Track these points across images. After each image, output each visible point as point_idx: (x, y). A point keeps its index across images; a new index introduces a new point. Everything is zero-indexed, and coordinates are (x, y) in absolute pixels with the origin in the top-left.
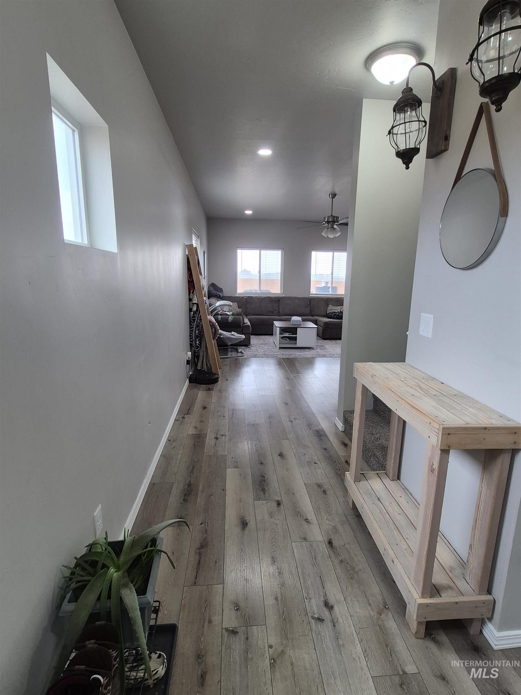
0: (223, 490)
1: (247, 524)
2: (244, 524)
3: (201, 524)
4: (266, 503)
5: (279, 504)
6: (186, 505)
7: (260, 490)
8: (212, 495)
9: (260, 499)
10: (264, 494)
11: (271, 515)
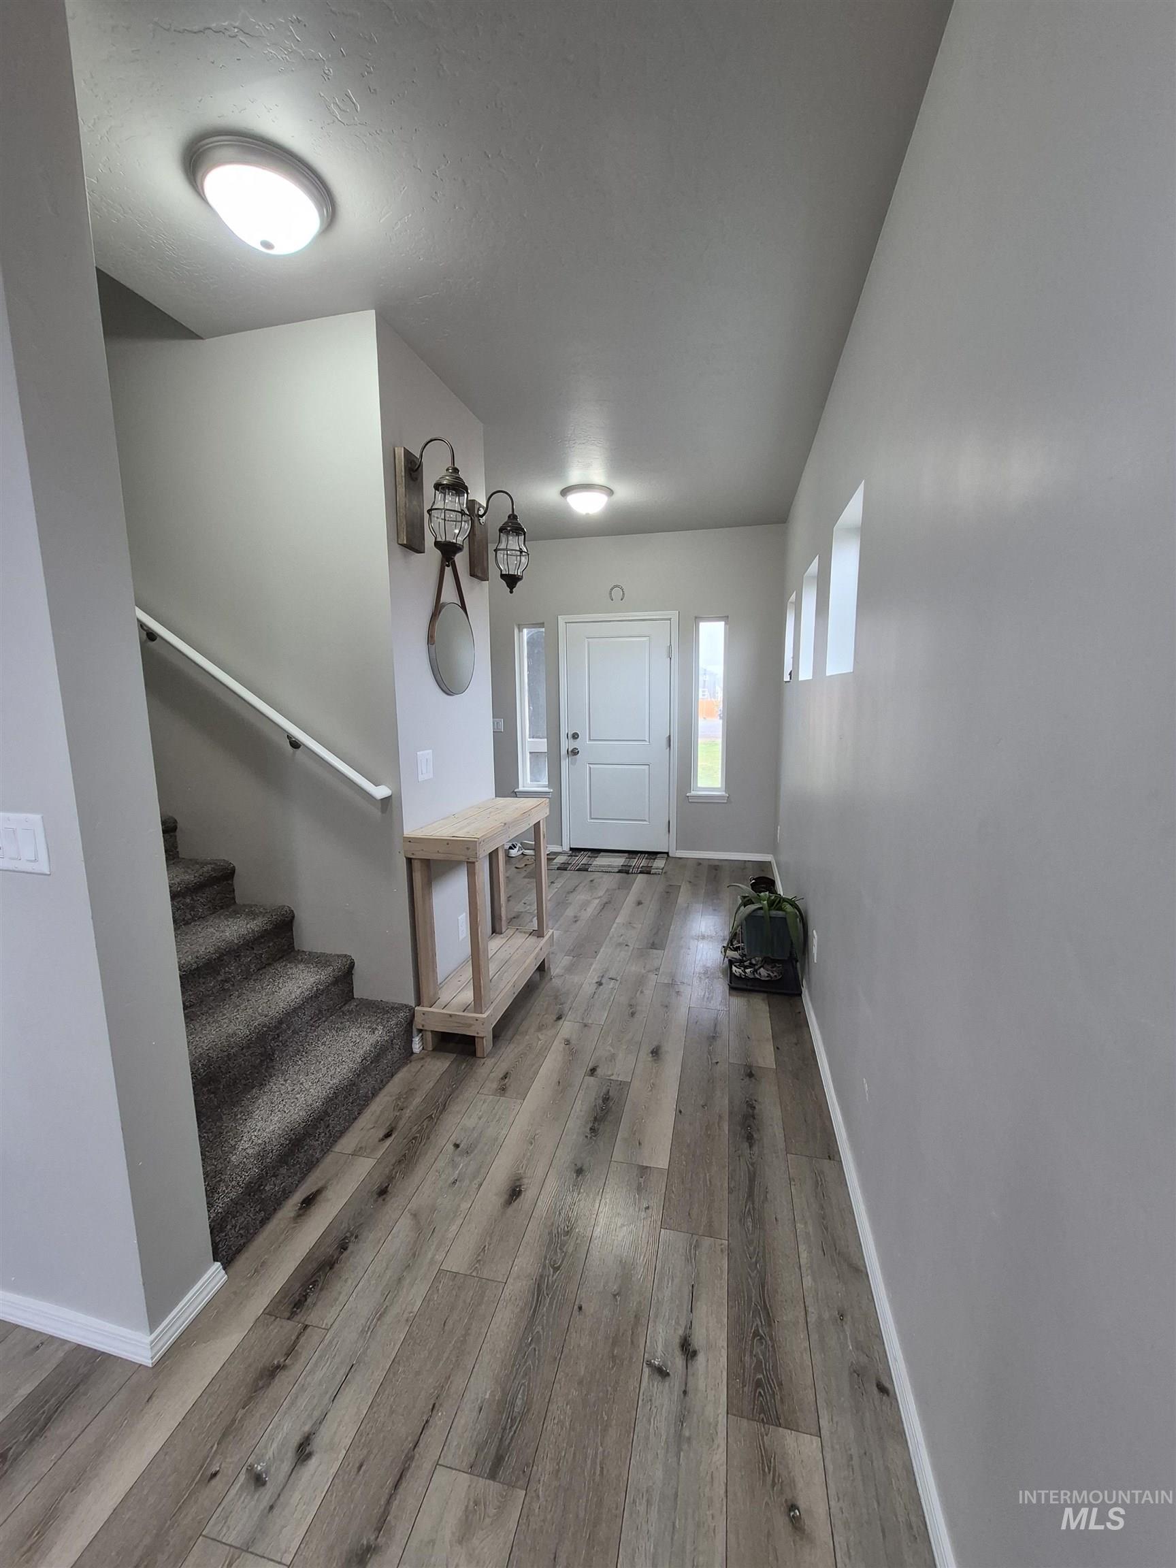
0: (680, 1112)
1: (652, 1052)
2: (656, 1053)
3: (717, 1063)
4: (613, 1075)
5: (593, 1071)
6: (747, 1096)
7: (613, 1099)
8: (703, 1106)
9: (619, 1083)
10: (608, 1092)
11: (613, 1057)
